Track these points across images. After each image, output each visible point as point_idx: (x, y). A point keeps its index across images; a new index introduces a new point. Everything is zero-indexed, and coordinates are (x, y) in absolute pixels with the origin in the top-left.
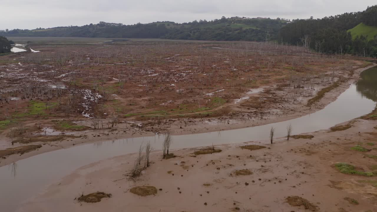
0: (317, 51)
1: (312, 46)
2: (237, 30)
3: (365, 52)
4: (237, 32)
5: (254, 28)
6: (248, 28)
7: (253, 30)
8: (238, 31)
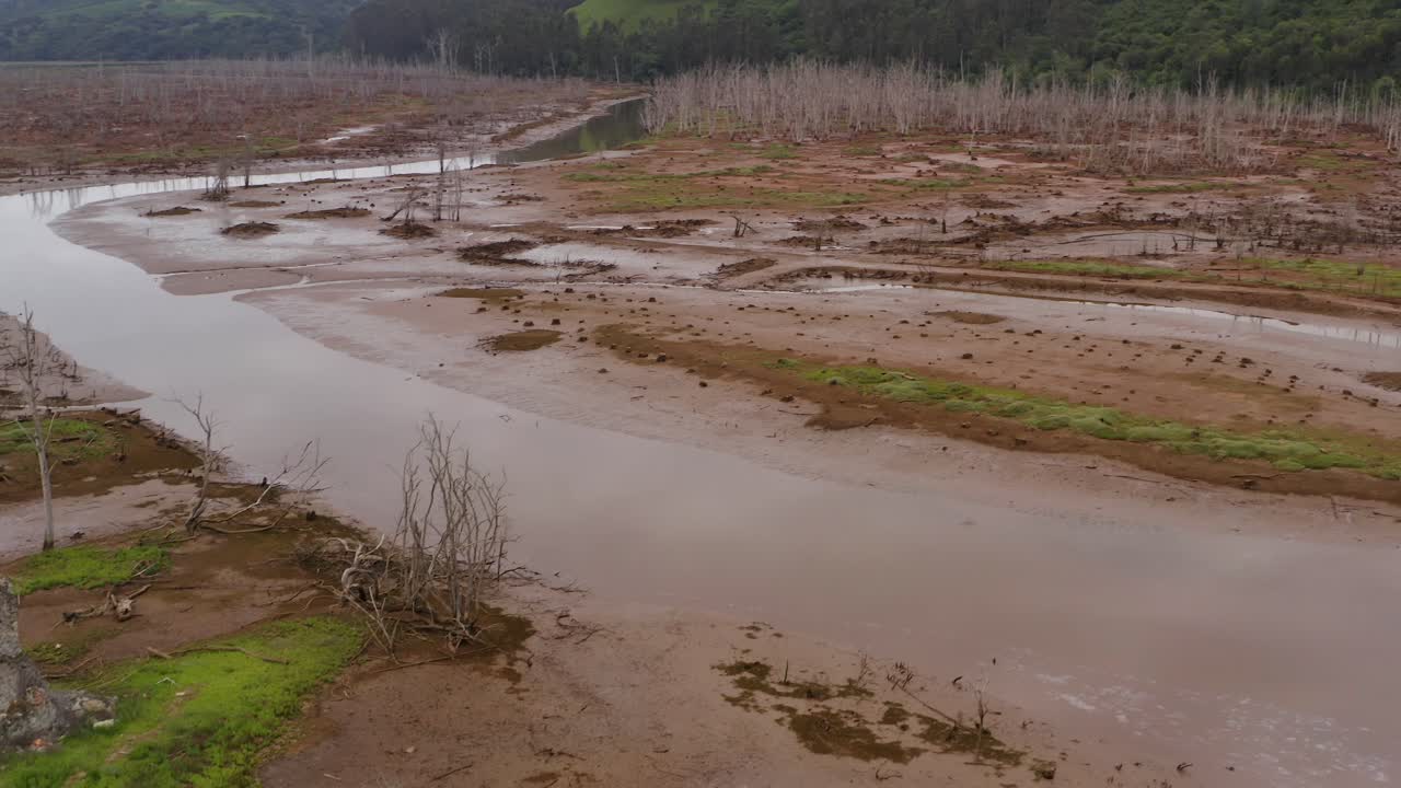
0: (483, 71)
1: (466, 59)
2: (187, 22)
3: (620, 68)
4: (190, 27)
5: (254, 16)
6: (229, 15)
7: (248, 23)
8: (196, 25)
